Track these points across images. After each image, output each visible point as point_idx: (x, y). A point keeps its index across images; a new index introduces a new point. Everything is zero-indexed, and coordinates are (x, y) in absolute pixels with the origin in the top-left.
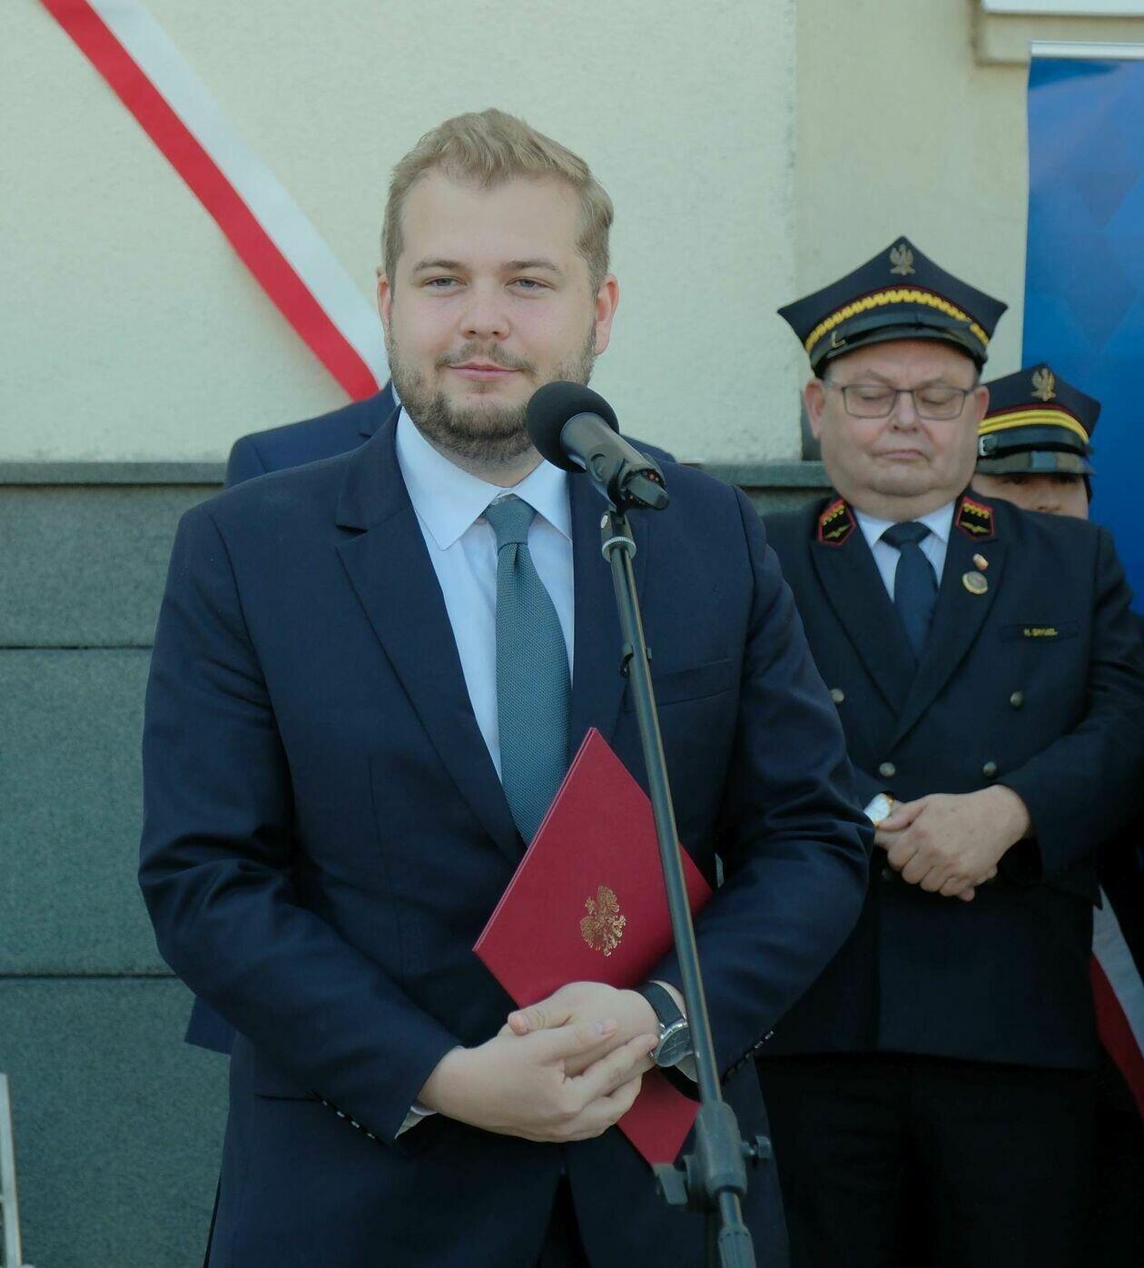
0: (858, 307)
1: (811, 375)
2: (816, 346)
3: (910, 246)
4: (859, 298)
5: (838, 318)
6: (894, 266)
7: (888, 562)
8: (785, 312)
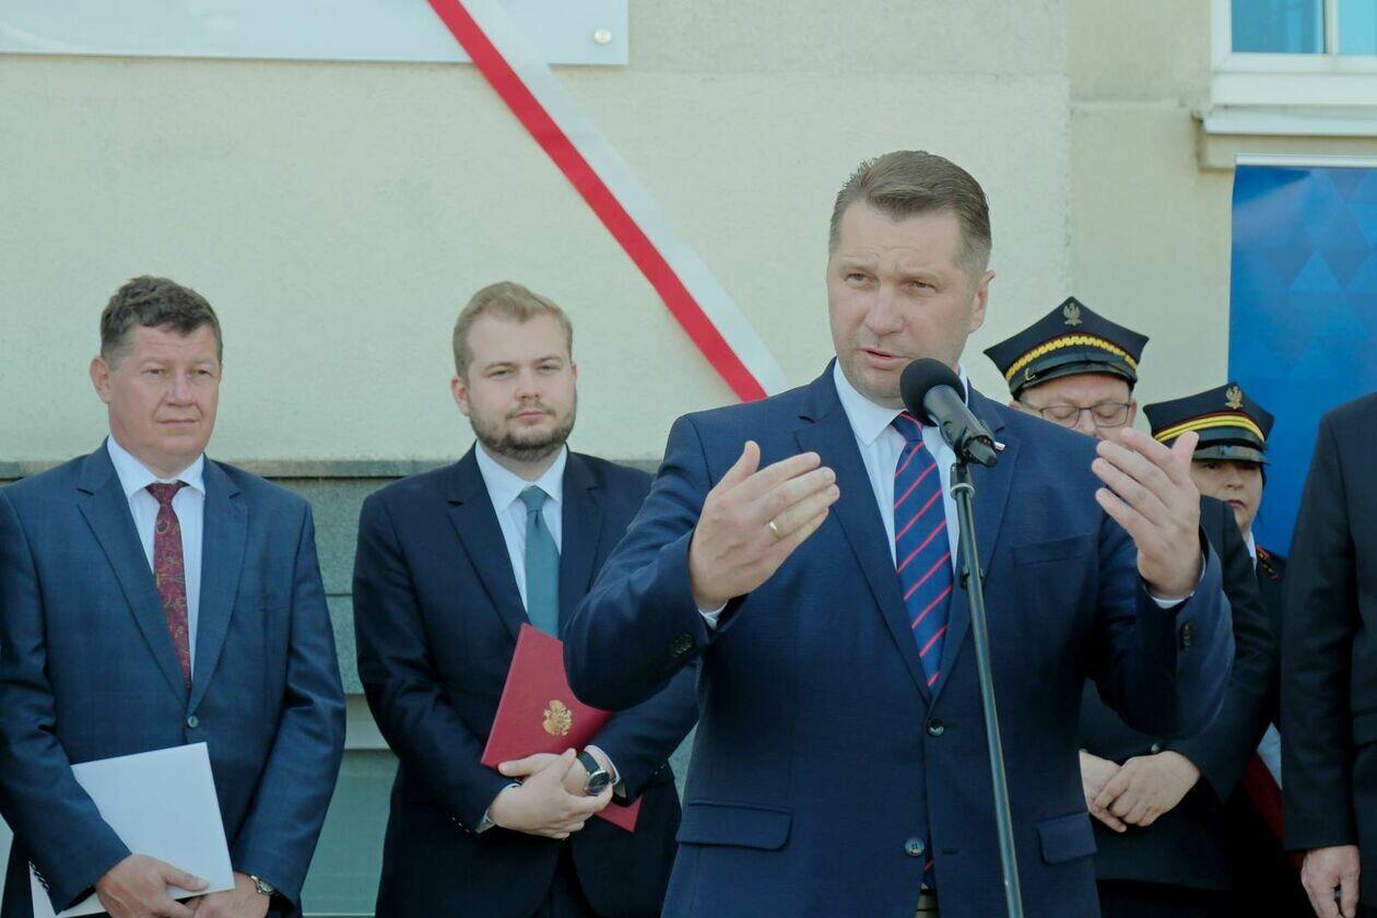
0: (1042, 350)
1: (1011, 399)
2: (1015, 377)
3: (1078, 304)
6: (1067, 319)
8: (989, 353)
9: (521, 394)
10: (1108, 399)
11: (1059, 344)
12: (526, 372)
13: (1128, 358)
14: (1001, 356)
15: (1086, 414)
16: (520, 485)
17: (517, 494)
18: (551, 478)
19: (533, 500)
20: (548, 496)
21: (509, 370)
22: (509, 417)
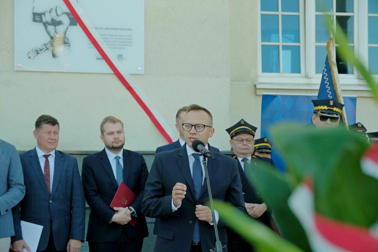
0: (236, 129)
1: (230, 139)
2: (231, 134)
3: (243, 120)
5: (234, 131)
6: (241, 123)
7: (242, 164)
8: (227, 130)
9: (115, 138)
10: (249, 138)
11: (240, 128)
12: (116, 133)
13: (253, 131)
14: (229, 131)
15: (245, 141)
16: (115, 156)
17: (114, 157)
18: (120, 154)
19: (117, 158)
20: (120, 157)
21: (112, 133)
22: (113, 142)
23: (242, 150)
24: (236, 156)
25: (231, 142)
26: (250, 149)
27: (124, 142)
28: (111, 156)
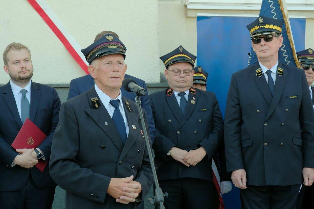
0: (174, 57)
1: (165, 68)
2: (166, 63)
3: (182, 47)
4: (174, 55)
5: (170, 59)
6: (180, 50)
7: (179, 99)
8: (161, 58)
9: (21, 67)
10: (187, 69)
11: (178, 56)
12: (22, 62)
13: (192, 61)
14: (164, 58)
15: (182, 72)
16: (20, 89)
17: (20, 91)
18: (28, 87)
19: (23, 92)
20: (27, 91)
21: (18, 62)
22: (19, 72)
23: (178, 82)
24: (172, 90)
25: (167, 72)
26: (188, 82)
27: (33, 72)
28: (16, 89)
